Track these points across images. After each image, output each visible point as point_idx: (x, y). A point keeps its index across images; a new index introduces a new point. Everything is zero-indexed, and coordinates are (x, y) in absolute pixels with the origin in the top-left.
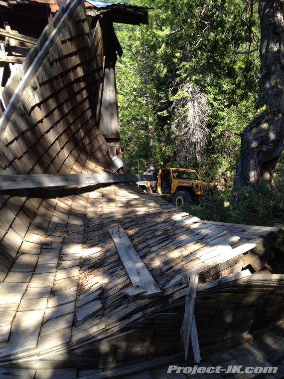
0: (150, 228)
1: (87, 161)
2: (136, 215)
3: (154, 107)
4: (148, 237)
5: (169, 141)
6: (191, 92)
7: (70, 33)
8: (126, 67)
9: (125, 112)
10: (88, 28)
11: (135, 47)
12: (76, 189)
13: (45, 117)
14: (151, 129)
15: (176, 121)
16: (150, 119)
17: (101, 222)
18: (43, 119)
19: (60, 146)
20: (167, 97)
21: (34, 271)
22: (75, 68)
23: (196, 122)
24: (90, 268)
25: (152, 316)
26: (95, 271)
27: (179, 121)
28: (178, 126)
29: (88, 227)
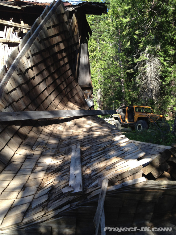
0: (97, 146)
1: (68, 102)
2: (93, 137)
3: (125, 67)
4: (93, 152)
5: (135, 89)
6: (149, 57)
7: (54, 22)
8: (107, 43)
9: (106, 71)
10: (67, 19)
11: (112, 30)
12: (58, 120)
13: (37, 75)
14: (123, 81)
15: (139, 75)
16: (122, 75)
17: (70, 141)
18: (35, 76)
19: (48, 93)
20: (133, 60)
21: (17, 173)
22: (58, 44)
23: (152, 75)
24: (52, 172)
25: (76, 208)
26: (55, 174)
27: (141, 75)
28: (141, 78)
29: (61, 144)
